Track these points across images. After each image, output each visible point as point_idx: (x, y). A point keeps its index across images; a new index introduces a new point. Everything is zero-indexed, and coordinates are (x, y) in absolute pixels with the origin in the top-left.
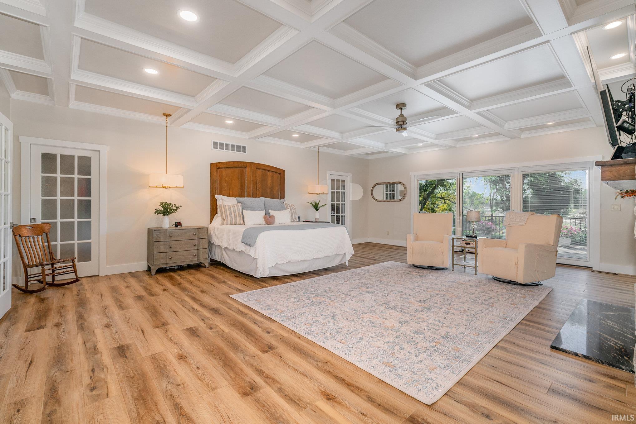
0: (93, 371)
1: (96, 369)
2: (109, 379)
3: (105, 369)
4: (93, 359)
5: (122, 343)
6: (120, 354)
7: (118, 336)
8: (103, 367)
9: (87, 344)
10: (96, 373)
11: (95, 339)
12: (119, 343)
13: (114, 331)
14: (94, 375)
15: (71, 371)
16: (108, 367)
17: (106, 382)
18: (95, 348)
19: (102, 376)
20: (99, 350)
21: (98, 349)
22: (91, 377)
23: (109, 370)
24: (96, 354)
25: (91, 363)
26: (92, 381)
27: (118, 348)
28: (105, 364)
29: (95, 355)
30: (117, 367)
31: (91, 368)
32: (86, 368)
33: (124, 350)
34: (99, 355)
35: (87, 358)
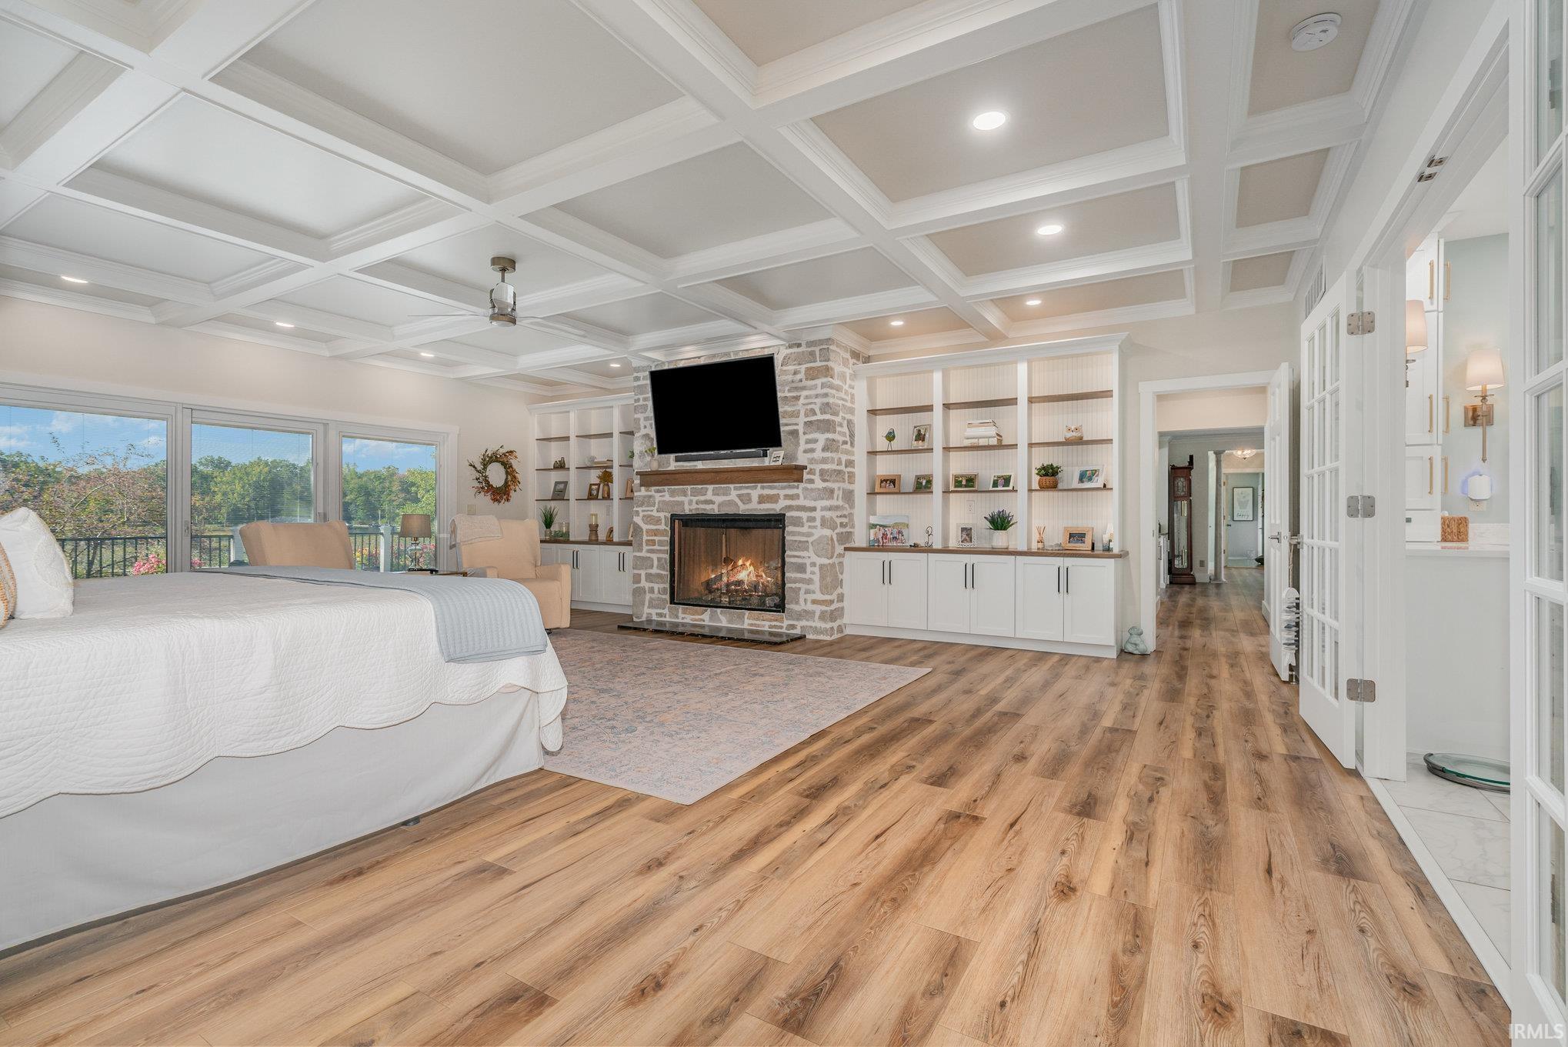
0: (1151, 800)
1: (1145, 800)
2: (1134, 780)
3: (1133, 793)
4: (1144, 817)
5: (1076, 821)
6: (1095, 804)
7: (1068, 839)
8: (1135, 798)
9: (1143, 855)
10: (1148, 795)
11: (1120, 861)
12: (1079, 824)
13: (1065, 860)
14: (1153, 794)
15: (1186, 815)
16: (1126, 793)
17: (1140, 779)
18: (1130, 838)
19: (1141, 787)
20: (1125, 828)
21: (1127, 832)
22: (1158, 792)
23: (1128, 789)
24: (1135, 824)
25: (1150, 812)
26: (1157, 788)
27: (1089, 816)
28: (1129, 800)
29: (1137, 823)
30: (1113, 788)
31: (1153, 804)
32: (1161, 808)
33: (1082, 806)
34: (1130, 818)
35: (1154, 824)
